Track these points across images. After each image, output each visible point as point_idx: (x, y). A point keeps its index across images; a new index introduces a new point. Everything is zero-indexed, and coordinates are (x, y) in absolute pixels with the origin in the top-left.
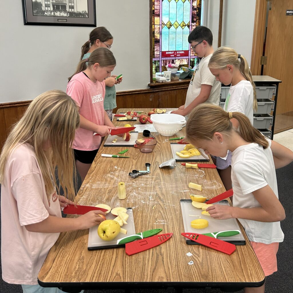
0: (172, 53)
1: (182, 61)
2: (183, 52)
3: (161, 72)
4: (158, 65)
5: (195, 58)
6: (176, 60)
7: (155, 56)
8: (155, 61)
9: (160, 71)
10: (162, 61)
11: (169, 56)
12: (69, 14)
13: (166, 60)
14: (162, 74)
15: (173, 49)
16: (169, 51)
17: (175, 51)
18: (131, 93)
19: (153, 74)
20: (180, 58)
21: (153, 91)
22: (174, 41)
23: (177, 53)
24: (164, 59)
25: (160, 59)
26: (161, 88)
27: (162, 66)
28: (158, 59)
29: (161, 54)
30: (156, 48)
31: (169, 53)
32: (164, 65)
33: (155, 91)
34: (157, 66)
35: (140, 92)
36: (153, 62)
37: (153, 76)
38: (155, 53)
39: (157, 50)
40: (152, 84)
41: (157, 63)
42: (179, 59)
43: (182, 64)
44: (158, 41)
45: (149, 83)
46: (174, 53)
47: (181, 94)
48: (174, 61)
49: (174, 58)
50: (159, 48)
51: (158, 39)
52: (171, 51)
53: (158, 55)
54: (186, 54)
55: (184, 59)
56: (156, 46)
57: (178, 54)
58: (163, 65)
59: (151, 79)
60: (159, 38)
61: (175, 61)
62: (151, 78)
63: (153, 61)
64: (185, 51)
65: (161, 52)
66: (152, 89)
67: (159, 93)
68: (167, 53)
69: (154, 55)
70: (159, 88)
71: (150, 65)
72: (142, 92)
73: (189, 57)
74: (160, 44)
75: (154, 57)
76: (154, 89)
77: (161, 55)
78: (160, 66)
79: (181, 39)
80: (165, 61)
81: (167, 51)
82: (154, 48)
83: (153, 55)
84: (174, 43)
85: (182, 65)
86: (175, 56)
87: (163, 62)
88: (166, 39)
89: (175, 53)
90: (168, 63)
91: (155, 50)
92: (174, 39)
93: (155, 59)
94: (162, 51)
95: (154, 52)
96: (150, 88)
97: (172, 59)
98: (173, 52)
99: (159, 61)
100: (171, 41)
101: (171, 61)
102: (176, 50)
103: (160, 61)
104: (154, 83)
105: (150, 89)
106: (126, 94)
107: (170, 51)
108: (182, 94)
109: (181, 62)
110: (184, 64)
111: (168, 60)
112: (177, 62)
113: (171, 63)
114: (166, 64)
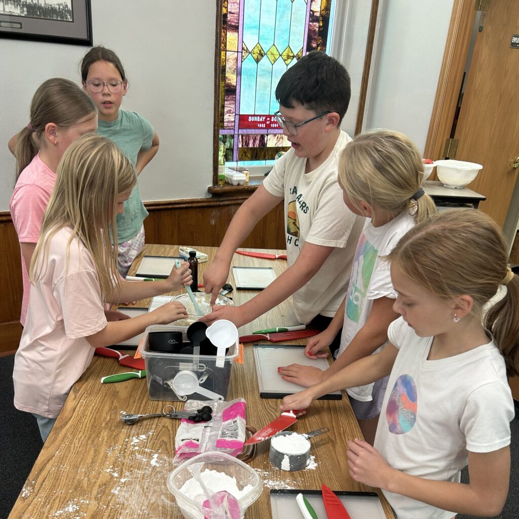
0: (261, 120)
1: (281, 139)
3: (237, 161)
4: (231, 144)
6: (269, 137)
7: (225, 124)
8: (225, 136)
9: (235, 159)
10: (240, 136)
11: (254, 125)
12: (25, 9)
13: (248, 136)
14: (237, 165)
15: (264, 111)
16: (254, 115)
17: (267, 116)
18: (170, 207)
19: (219, 166)
20: (277, 131)
21: (218, 203)
22: (267, 92)
23: (272, 120)
24: (245, 131)
25: (236, 132)
26: (235, 198)
27: (238, 148)
28: (232, 132)
29: (237, 121)
30: (229, 106)
31: (256, 119)
32: (242, 145)
33: (221, 203)
34: (228, 147)
35: (190, 205)
36: (221, 139)
37: (219, 170)
38: (225, 117)
39: (229, 112)
40: (217, 189)
41: (228, 139)
42: (275, 135)
43: (280, 146)
44: (231, 91)
45: (211, 185)
46: (266, 119)
47: (276, 211)
48: (264, 139)
49: (264, 132)
50: (233, 106)
51: (234, 86)
52: (260, 116)
53: (232, 122)
56: (228, 102)
57: (274, 122)
58: (240, 146)
59: (213, 178)
60: (234, 84)
61: (266, 139)
62: (214, 175)
63: (220, 136)
65: (237, 117)
66: (215, 200)
67: (230, 207)
68: (250, 119)
69: (223, 121)
70: (231, 198)
71: (214, 145)
72: (195, 205)
74: (235, 98)
75: (223, 127)
76: (221, 199)
77: (237, 126)
78: (235, 148)
80: (246, 138)
81: (252, 116)
82: (223, 107)
83: (221, 122)
84: (266, 96)
85: (280, 148)
86: (268, 127)
87: (241, 140)
88: (250, 86)
89: (268, 119)
90: (252, 141)
91: (225, 110)
92: (267, 87)
93: (223, 131)
94: (241, 114)
95: (223, 115)
96: (211, 196)
97: (261, 133)
98: (264, 118)
99: (233, 137)
100: (261, 92)
101: (258, 138)
102: (270, 114)
103: (236, 136)
104: (220, 188)
105: (212, 200)
106: (162, 207)
107: (257, 116)
108: (278, 211)
109: (279, 141)
110: (284, 146)
111: (251, 135)
112: (270, 141)
113: (257, 142)
114: (249, 144)
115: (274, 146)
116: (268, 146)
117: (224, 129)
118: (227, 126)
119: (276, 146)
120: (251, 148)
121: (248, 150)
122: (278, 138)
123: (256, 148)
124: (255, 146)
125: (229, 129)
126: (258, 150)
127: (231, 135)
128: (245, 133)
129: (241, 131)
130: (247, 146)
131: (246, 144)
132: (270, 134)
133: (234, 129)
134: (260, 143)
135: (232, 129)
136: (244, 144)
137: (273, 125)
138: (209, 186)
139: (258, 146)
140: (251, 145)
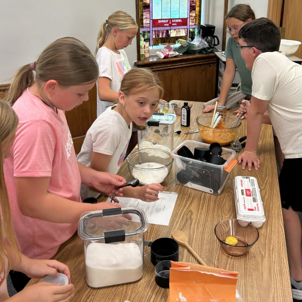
0: (166, 22)
1: (179, 32)
2: (180, 21)
3: (152, 46)
4: (148, 36)
5: (195, 28)
6: (171, 31)
7: (144, 25)
8: (144, 32)
9: (151, 44)
10: (154, 32)
11: (162, 25)
13: (158, 31)
14: (153, 48)
15: (167, 17)
16: (162, 19)
17: (169, 19)
19: (141, 49)
20: (176, 27)
22: (169, 6)
23: (173, 21)
24: (156, 29)
25: (151, 30)
26: (151, 68)
27: (153, 38)
29: (151, 23)
30: (146, 15)
31: (162, 21)
32: (155, 37)
34: (147, 38)
36: (141, 34)
37: (141, 51)
38: (144, 21)
39: (146, 18)
40: (140, 63)
41: (146, 34)
42: (175, 30)
43: (179, 36)
44: (147, 7)
45: (136, 61)
46: (169, 21)
48: (168, 32)
49: (168, 28)
50: (148, 15)
51: (148, 4)
52: (165, 19)
53: (148, 24)
54: (184, 22)
55: (181, 30)
56: (145, 13)
57: (174, 23)
58: (154, 37)
59: (137, 57)
60: (149, 3)
61: (169, 32)
62: (138, 55)
63: (141, 32)
64: (182, 19)
65: (151, 21)
68: (159, 21)
69: (142, 23)
71: (137, 38)
73: (188, 26)
74: (150, 10)
75: (143, 27)
77: (151, 25)
78: (151, 39)
79: (177, 3)
80: (157, 32)
81: (160, 20)
82: (142, 15)
84: (168, 8)
85: (178, 37)
86: (170, 25)
87: (154, 34)
88: (158, 3)
89: (170, 21)
90: (161, 34)
91: (144, 17)
92: (168, 3)
93: (143, 29)
94: (153, 19)
95: (142, 20)
97: (167, 29)
98: (168, 21)
99: (149, 32)
100: (165, 6)
101: (165, 32)
102: (171, 18)
103: (151, 32)
104: (142, 62)
107: (163, 19)
108: (179, 74)
109: (177, 33)
110: (181, 36)
111: (160, 30)
112: (172, 34)
113: (164, 34)
114: (159, 35)
115: (175, 36)
116: (171, 36)
117: (143, 28)
118: (145, 26)
119: (176, 36)
120: (161, 38)
121: (159, 39)
122: (177, 31)
123: (164, 38)
124: (163, 37)
125: (147, 28)
126: (165, 39)
127: (148, 31)
128: (157, 30)
129: (154, 29)
130: (158, 37)
131: (157, 36)
132: (172, 29)
133: (150, 28)
134: (166, 35)
135: (149, 28)
136: (156, 36)
137: (173, 24)
138: (135, 62)
139: (165, 37)
140: (160, 36)
